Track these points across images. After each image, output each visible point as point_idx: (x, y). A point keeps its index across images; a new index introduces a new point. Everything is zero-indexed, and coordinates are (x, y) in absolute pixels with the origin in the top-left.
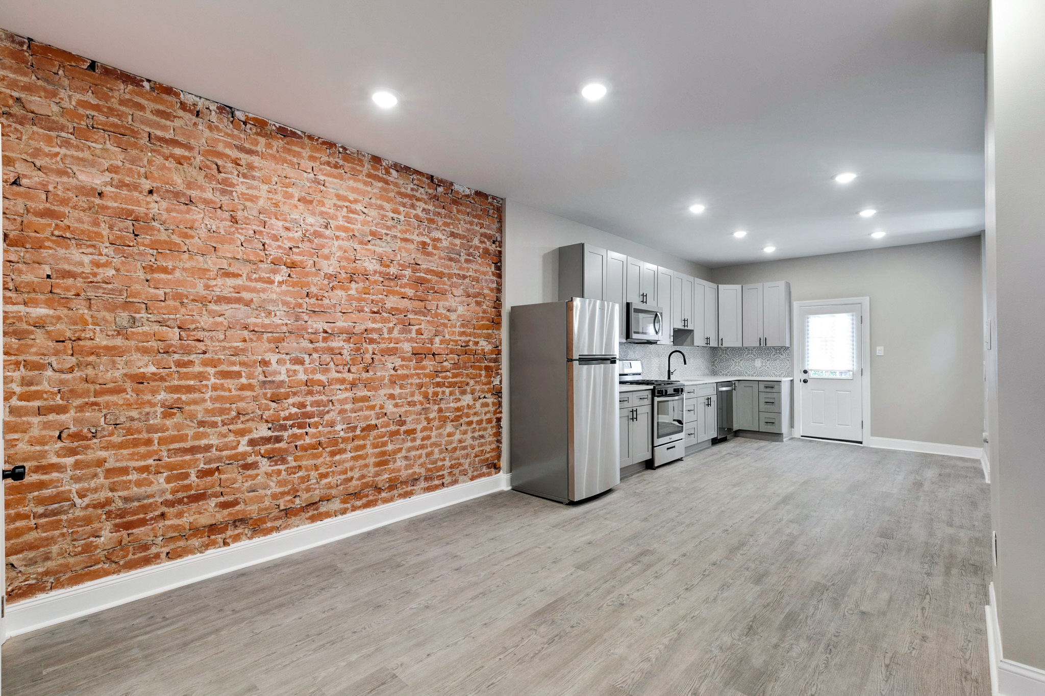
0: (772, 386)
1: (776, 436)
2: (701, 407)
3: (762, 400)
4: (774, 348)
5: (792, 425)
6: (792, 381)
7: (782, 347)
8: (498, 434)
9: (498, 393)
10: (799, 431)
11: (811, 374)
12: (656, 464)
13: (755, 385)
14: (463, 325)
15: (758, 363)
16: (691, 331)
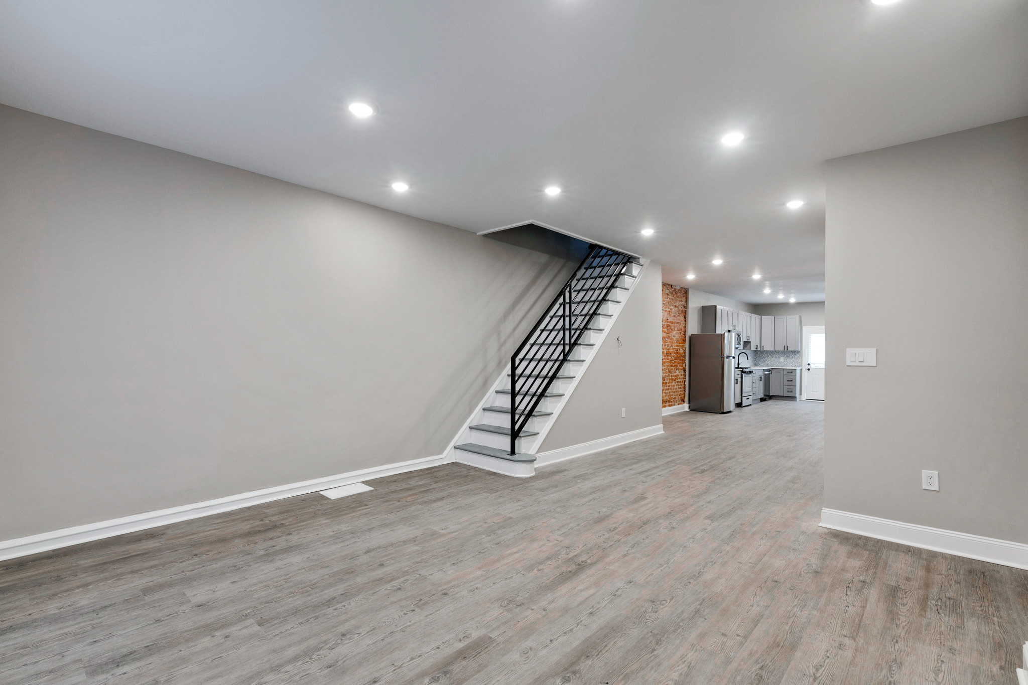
0: (791, 372)
1: (793, 398)
2: (757, 382)
3: (786, 379)
4: (791, 351)
5: (801, 394)
6: (801, 369)
7: (796, 351)
8: (684, 388)
9: (685, 371)
10: (805, 396)
11: (812, 366)
12: (743, 405)
13: (782, 371)
14: (677, 343)
15: (782, 359)
16: (750, 342)
